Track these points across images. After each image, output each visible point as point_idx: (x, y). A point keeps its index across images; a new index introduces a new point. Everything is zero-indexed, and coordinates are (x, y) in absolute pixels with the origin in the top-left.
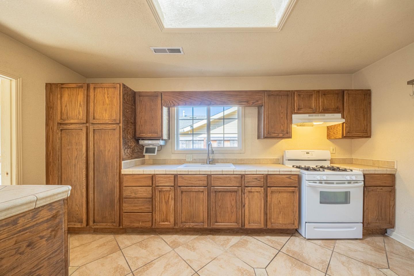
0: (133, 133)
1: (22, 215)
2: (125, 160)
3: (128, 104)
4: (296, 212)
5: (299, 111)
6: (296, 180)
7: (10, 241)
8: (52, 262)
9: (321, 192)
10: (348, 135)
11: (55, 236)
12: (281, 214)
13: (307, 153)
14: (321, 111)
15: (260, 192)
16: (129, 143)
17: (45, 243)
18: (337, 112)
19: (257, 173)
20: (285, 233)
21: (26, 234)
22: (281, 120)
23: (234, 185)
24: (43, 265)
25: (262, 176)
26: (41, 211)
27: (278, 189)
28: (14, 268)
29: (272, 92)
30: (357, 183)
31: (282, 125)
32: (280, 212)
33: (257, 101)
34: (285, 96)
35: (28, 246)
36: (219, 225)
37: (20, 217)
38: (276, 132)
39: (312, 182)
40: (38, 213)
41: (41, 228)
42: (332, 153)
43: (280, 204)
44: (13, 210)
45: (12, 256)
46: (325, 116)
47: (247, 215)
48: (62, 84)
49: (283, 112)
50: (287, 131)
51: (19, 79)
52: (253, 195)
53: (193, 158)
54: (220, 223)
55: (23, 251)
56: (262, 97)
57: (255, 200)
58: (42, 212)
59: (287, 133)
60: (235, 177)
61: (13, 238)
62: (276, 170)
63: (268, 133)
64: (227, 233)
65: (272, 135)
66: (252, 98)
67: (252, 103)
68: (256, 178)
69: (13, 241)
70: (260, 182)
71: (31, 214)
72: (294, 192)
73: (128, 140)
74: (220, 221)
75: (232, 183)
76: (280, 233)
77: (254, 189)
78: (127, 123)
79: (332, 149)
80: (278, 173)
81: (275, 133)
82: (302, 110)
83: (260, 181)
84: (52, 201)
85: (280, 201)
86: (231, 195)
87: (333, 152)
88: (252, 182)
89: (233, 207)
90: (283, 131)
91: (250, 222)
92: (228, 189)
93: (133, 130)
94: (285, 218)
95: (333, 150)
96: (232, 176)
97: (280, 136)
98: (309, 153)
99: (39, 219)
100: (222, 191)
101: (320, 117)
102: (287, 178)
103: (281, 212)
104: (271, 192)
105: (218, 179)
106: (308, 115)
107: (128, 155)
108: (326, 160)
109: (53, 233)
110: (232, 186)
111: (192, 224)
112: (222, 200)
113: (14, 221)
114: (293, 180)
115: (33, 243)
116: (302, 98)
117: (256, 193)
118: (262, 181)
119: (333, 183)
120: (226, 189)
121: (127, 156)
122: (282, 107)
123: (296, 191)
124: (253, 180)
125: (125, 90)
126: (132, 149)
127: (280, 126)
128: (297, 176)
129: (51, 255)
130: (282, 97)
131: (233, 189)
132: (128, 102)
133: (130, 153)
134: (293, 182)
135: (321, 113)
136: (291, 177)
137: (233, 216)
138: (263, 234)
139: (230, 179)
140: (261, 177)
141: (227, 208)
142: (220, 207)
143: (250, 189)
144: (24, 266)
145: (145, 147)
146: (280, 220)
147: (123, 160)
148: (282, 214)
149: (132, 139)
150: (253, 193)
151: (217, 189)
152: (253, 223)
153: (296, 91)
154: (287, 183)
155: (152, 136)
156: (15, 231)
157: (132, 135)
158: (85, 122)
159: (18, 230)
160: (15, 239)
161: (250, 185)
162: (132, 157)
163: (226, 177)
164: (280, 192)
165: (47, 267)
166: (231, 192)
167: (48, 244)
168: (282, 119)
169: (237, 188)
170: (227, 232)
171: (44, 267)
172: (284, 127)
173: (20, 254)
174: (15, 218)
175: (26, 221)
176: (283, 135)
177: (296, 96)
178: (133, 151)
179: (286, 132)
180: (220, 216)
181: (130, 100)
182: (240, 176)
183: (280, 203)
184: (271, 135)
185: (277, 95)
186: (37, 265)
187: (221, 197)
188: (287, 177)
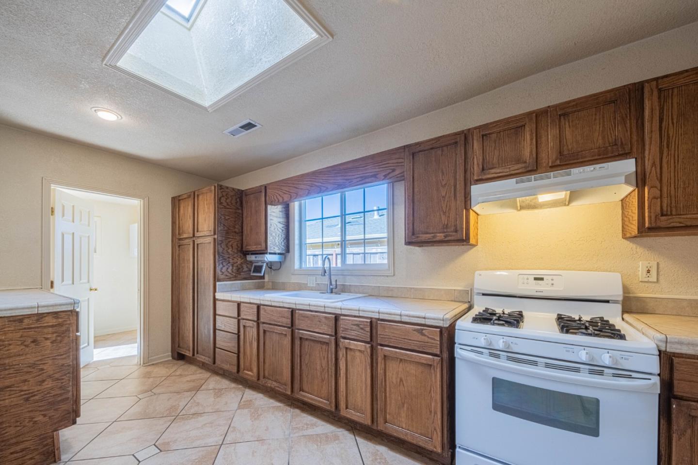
0: (239, 245)
1: (28, 316)
2: (223, 281)
3: (228, 208)
4: (435, 413)
5: (485, 174)
6: (435, 340)
7: (17, 334)
8: (57, 363)
9: (494, 379)
10: (664, 221)
11: (61, 342)
12: (405, 409)
13: (536, 279)
14: (552, 163)
15: (364, 351)
16: (231, 260)
17: (49, 344)
18: (615, 156)
19: (361, 315)
20: (426, 456)
21: (31, 333)
22: (442, 201)
23: (325, 332)
24: (46, 362)
25: (367, 322)
26: (45, 317)
27: (396, 352)
28: (20, 355)
29: (420, 146)
30: (630, 377)
31: (444, 213)
32: (403, 404)
33: (394, 170)
34: (449, 147)
35: (32, 342)
36: (305, 396)
37: (26, 318)
38: (431, 232)
39: (470, 348)
40: (43, 317)
41: (46, 330)
42: (646, 280)
43: (402, 385)
44: (17, 311)
45: (18, 345)
46: (569, 174)
47: (343, 392)
48: (179, 196)
49: (446, 184)
50: (456, 226)
51: (145, 199)
52: (354, 356)
53: (316, 281)
54: (306, 392)
55: (28, 345)
56: (403, 160)
57: (357, 366)
58: (47, 318)
59: (456, 231)
60: (326, 317)
61: (19, 332)
62: (393, 311)
63: (413, 234)
64: (324, 415)
65: (419, 239)
66: (383, 166)
67: (384, 176)
68: (356, 323)
69: (19, 334)
70: (365, 332)
71: (36, 318)
72: (431, 365)
73: (230, 255)
74: (307, 390)
75: (322, 328)
76: (416, 453)
77: (354, 344)
78: (227, 233)
79: (646, 270)
80: (398, 318)
81: (427, 233)
82: (493, 171)
83: (365, 330)
84: (58, 310)
85: (401, 380)
86: (321, 348)
87: (651, 279)
88: (351, 330)
89: (323, 370)
90: (447, 227)
91: (349, 407)
92: (315, 337)
93: (238, 241)
94: (412, 420)
95: (648, 271)
96: (322, 314)
97: (438, 239)
98: (542, 279)
99: (44, 323)
100: (311, 340)
101: (552, 180)
102: (415, 332)
103: (405, 405)
104: (383, 356)
105: (304, 317)
106: (514, 180)
107: (228, 274)
108: (608, 302)
109: (59, 338)
110: (322, 332)
111: (274, 383)
112: (310, 355)
113: (20, 319)
114: (428, 337)
115: (37, 341)
116: (495, 141)
117: (358, 354)
118: (368, 332)
119: (535, 363)
120: (314, 337)
121: (227, 276)
122: (443, 173)
123: (435, 365)
124: (352, 326)
125: (222, 192)
126: (237, 266)
127: (440, 215)
128: (439, 330)
129: (56, 356)
130: (442, 151)
131: (322, 338)
132: (228, 207)
133: (233, 272)
134: (427, 343)
135: (554, 167)
136: (424, 331)
137: (324, 387)
138: (382, 440)
139: (319, 320)
140: (365, 324)
141: (316, 369)
142: (307, 365)
143: (347, 342)
144: (28, 356)
145: (254, 264)
146: (403, 420)
147: (219, 280)
148: (408, 409)
149: (237, 253)
150: (354, 352)
151: (303, 334)
152: (354, 409)
153: (475, 129)
154: (415, 342)
155: (256, 249)
156: (21, 328)
157: (237, 249)
158: (192, 236)
159: (24, 327)
160: (21, 333)
161: (348, 336)
162: (236, 277)
163: (314, 316)
164: (401, 360)
165: (52, 365)
166: (321, 344)
167: (53, 346)
168: (444, 201)
169: (329, 338)
170: (325, 413)
171: (48, 364)
172: (449, 217)
173: (25, 346)
174: (21, 317)
175: (31, 322)
176: (445, 237)
177: (477, 140)
178: (238, 269)
179: (452, 229)
180: (307, 381)
181: (232, 203)
182: (334, 316)
183: (401, 382)
184: (418, 237)
185: (432, 149)
186: (40, 360)
187: (308, 349)
188: (415, 330)
